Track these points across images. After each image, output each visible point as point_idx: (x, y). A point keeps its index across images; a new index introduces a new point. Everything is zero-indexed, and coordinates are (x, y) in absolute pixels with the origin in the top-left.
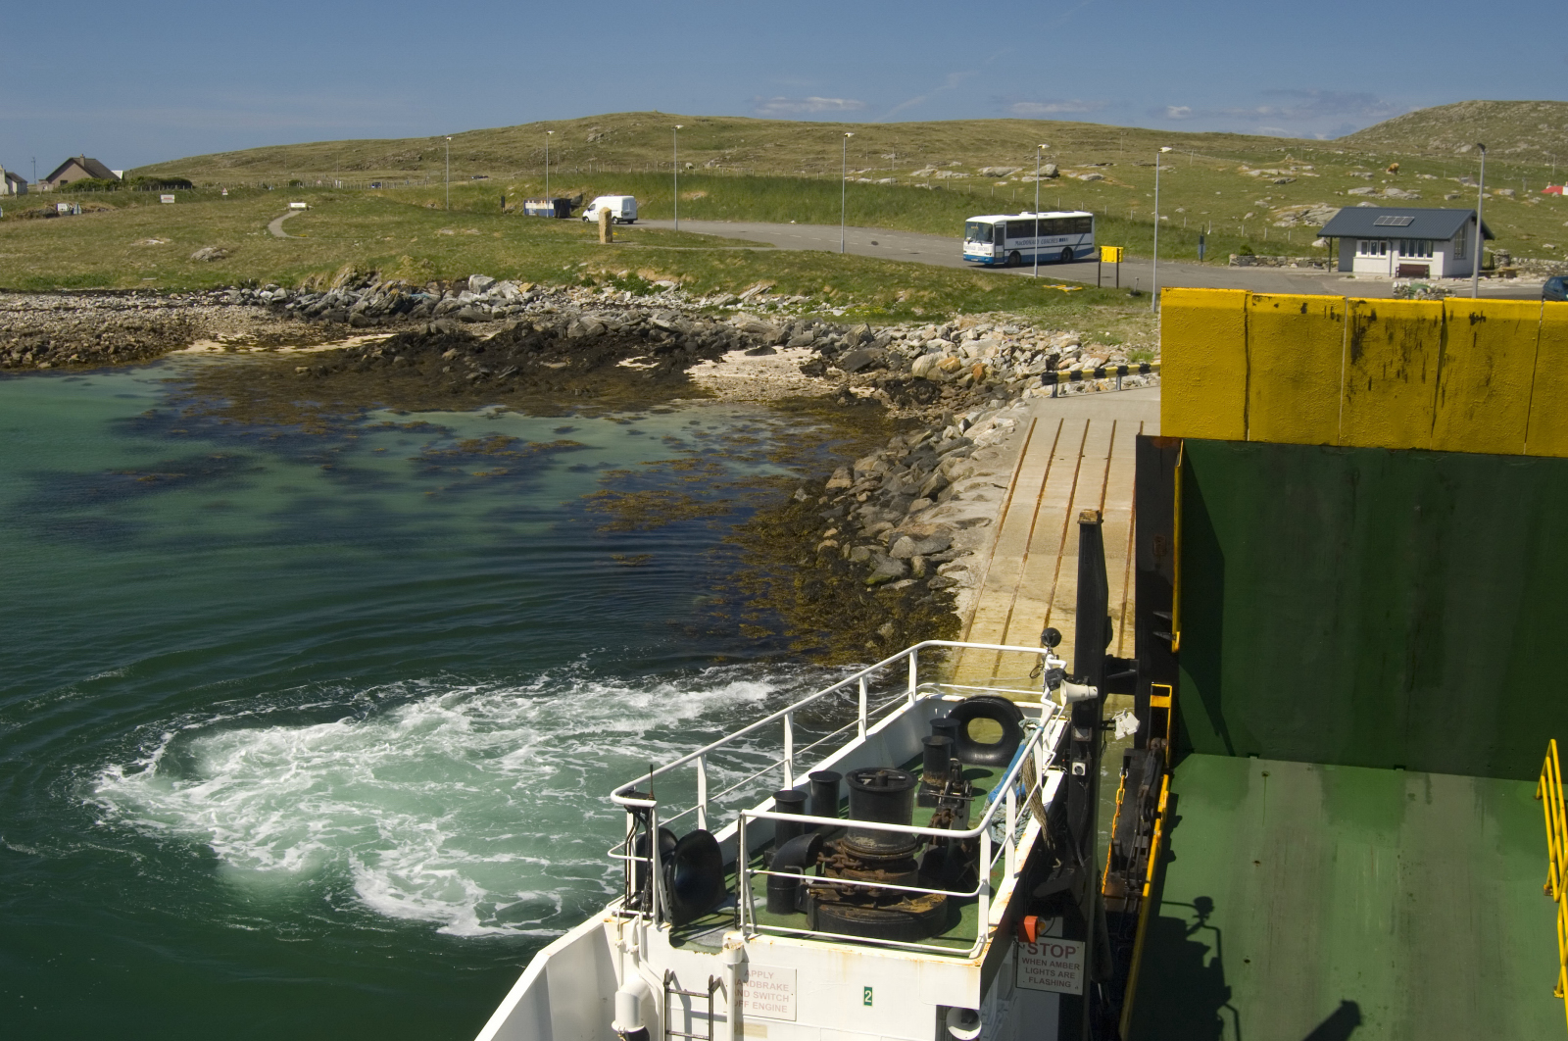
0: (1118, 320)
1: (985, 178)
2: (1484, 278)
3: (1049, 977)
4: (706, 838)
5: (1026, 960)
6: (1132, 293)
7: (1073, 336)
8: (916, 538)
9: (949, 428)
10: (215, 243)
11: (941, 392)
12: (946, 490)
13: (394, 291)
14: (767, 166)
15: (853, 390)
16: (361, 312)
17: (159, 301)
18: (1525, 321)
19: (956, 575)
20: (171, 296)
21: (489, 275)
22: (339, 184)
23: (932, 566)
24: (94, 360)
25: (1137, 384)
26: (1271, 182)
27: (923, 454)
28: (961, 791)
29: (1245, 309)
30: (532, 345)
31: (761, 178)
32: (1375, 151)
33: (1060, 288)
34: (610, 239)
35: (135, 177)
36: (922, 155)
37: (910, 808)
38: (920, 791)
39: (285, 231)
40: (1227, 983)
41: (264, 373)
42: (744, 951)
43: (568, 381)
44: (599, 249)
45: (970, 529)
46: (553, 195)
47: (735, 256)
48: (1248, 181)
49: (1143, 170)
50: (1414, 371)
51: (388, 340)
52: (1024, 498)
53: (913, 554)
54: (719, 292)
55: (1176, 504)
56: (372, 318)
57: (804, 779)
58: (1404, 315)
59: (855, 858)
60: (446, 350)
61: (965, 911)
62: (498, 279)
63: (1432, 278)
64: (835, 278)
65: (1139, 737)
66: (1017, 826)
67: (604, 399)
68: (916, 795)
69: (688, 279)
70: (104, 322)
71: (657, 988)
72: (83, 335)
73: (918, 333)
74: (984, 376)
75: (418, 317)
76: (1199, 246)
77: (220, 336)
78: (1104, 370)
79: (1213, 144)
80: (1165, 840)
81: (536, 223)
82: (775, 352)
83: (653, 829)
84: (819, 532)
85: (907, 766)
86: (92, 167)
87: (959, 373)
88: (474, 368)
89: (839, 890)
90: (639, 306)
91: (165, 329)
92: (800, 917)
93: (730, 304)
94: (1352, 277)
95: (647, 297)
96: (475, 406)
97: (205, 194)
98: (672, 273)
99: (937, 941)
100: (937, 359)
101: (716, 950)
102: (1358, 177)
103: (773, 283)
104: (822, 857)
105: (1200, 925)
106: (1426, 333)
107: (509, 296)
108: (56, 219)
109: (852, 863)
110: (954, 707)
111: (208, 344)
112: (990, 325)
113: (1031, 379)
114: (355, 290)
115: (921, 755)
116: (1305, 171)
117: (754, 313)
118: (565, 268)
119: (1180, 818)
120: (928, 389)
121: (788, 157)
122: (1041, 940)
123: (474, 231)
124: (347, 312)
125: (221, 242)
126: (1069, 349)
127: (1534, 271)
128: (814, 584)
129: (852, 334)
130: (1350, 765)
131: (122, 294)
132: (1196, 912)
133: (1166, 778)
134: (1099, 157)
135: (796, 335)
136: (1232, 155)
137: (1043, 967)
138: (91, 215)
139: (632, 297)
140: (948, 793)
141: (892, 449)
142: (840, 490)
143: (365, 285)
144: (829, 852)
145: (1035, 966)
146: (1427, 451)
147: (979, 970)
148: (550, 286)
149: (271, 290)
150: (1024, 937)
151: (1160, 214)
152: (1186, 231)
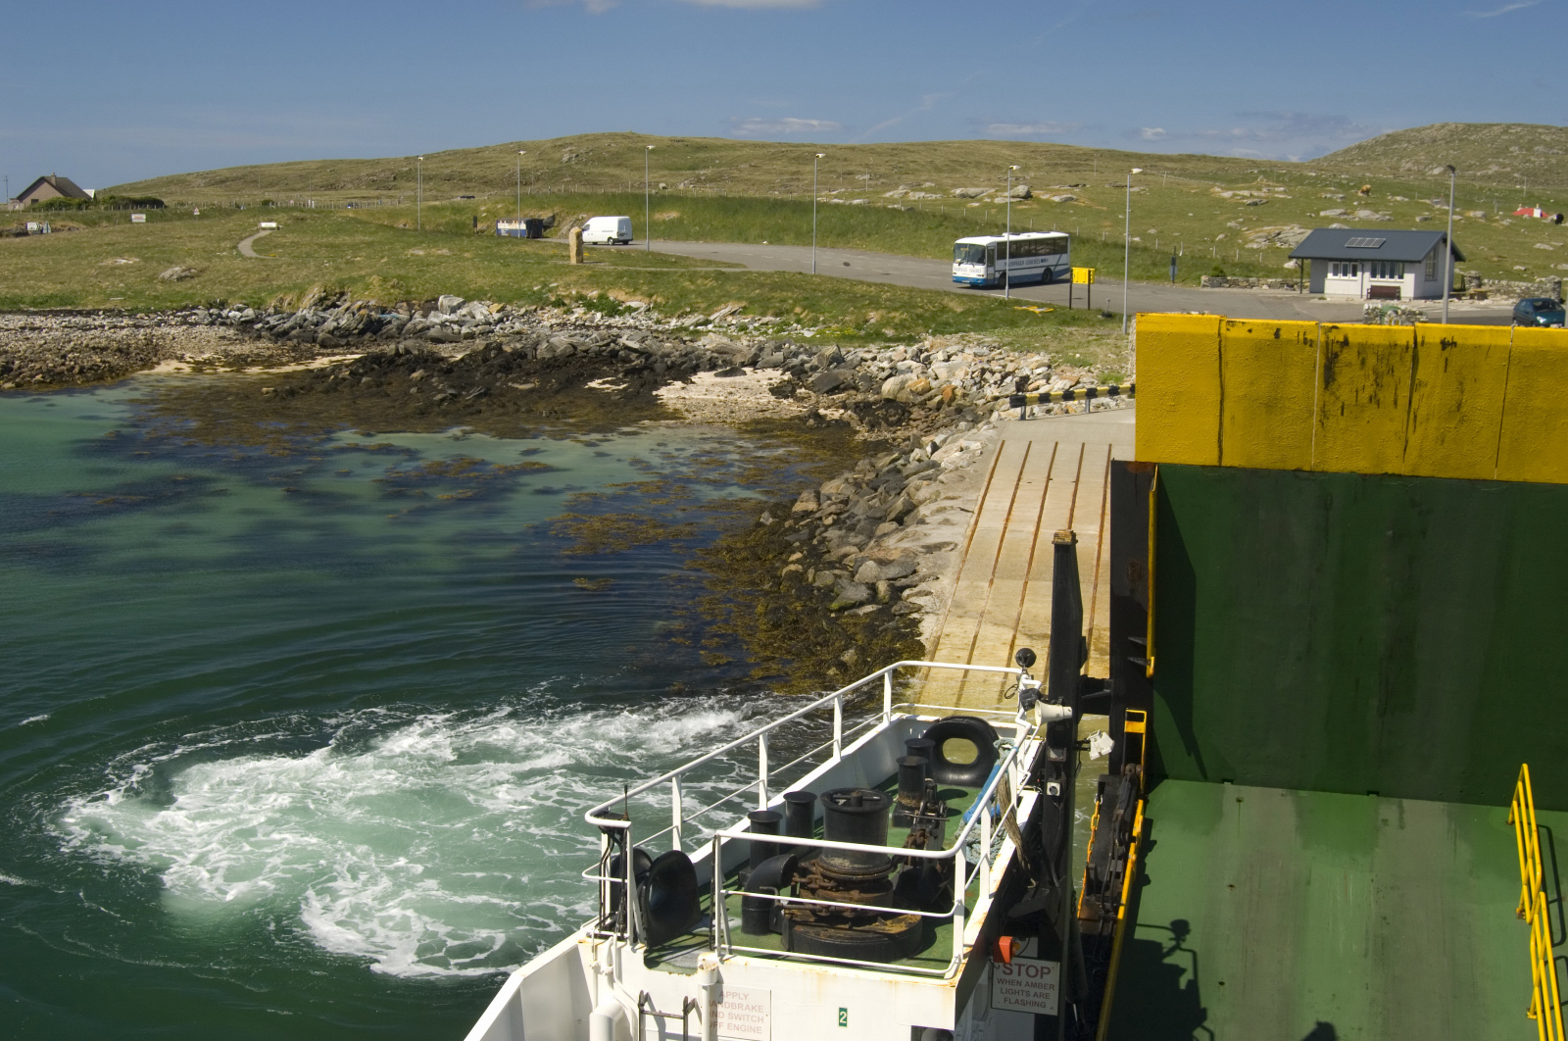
0: (1089, 342)
1: (957, 200)
2: (1455, 300)
3: (1024, 997)
4: (681, 858)
5: (1000, 981)
6: (1104, 315)
7: (1043, 358)
8: (882, 563)
9: (917, 450)
10: (184, 262)
11: (911, 413)
12: (912, 514)
13: (363, 312)
14: (741, 187)
15: (822, 411)
16: (329, 332)
17: (126, 321)
18: (1495, 346)
19: (921, 601)
20: (139, 316)
21: (458, 296)
22: (312, 204)
23: (896, 591)
24: (59, 380)
25: (1106, 406)
26: (1243, 204)
27: (890, 477)
28: (936, 811)
29: (1219, 334)
30: (500, 366)
31: (734, 198)
32: (1347, 173)
33: (1031, 309)
34: (580, 260)
35: (107, 196)
36: (896, 177)
37: (885, 828)
38: (895, 811)
39: (255, 251)
40: (1203, 1005)
41: (230, 394)
42: (719, 972)
43: (536, 403)
44: (570, 269)
45: (936, 553)
46: (526, 216)
47: (706, 276)
48: (1221, 203)
49: (1116, 191)
50: (1387, 396)
51: (356, 361)
52: (992, 522)
53: (878, 578)
54: (690, 313)
55: (1151, 529)
56: (341, 338)
57: (778, 799)
58: (1376, 340)
59: (830, 879)
60: (414, 371)
61: (939, 931)
62: (468, 300)
63: (1403, 300)
64: (806, 299)
65: (1114, 758)
66: (992, 846)
67: (571, 421)
68: (890, 815)
69: (659, 300)
70: (70, 342)
71: (631, 1009)
72: (48, 355)
73: (888, 354)
74: (953, 398)
75: (387, 338)
76: (1171, 268)
77: (187, 356)
78: (1073, 392)
79: (1187, 165)
80: (1140, 864)
81: (507, 243)
82: (745, 373)
83: (628, 849)
84: (784, 556)
85: (882, 786)
86: (63, 186)
87: (929, 394)
88: (442, 389)
89: (814, 911)
90: (609, 327)
91: (131, 349)
92: (775, 938)
93: (701, 325)
94: (1323, 299)
95: (617, 318)
96: (442, 428)
97: (176, 214)
98: (642, 294)
99: (912, 962)
100: (907, 381)
101: (691, 971)
102: (1330, 198)
103: (744, 304)
104: (797, 878)
105: (1177, 947)
106: (1398, 359)
107: (479, 317)
108: (25, 238)
109: (827, 884)
110: (929, 727)
111: (174, 364)
112: (960, 347)
113: (1000, 401)
114: (324, 310)
115: (896, 775)
116: (1277, 193)
117: (725, 334)
118: (535, 289)
119: (1155, 842)
120: (897, 410)
121: (762, 178)
122: (1016, 960)
123: (445, 251)
124: (316, 332)
125: (190, 261)
126: (1039, 371)
127: (1505, 293)
128: (777, 609)
129: (822, 355)
130: (1324, 790)
131: (88, 314)
132: (1172, 935)
133: (1141, 803)
134: (1073, 178)
135: (766, 356)
136: (1205, 176)
137: (1017, 988)
138: (60, 235)
139: (602, 318)
140: (923, 814)
141: (860, 472)
142: (807, 514)
143: (334, 306)
144: (804, 872)
145: (1010, 987)
146: (1400, 476)
147: (954, 990)
148: (520, 307)
149: (239, 310)
150: (999, 957)
151: (1131, 235)
152: (1158, 252)
